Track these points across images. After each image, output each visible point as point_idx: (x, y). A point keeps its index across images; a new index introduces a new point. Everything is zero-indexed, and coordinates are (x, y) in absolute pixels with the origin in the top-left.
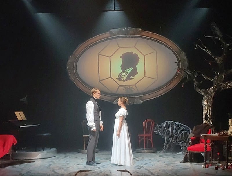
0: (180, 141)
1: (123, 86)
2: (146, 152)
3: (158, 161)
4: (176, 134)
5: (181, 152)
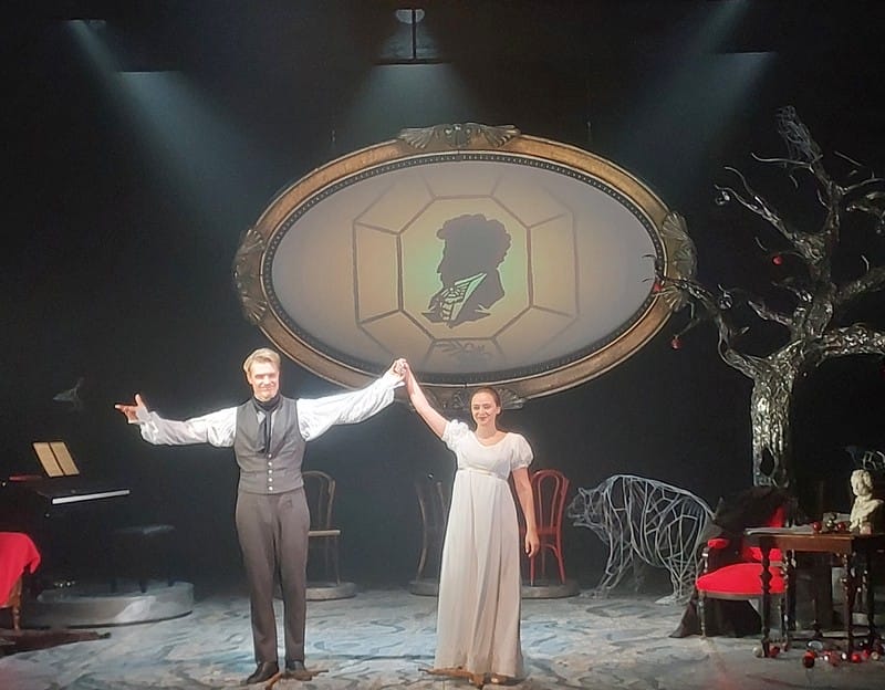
0: (665, 553)
2: (537, 595)
3: (586, 630)
4: (652, 527)
5: (673, 597)
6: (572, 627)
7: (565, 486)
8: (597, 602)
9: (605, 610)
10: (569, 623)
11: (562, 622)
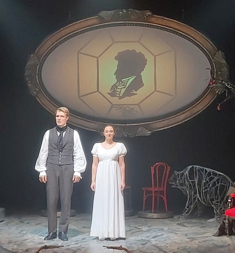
0: (212, 200)
1: (118, 106)
2: (154, 217)
3: (176, 232)
4: (206, 188)
5: (214, 219)
6: (170, 231)
7: (169, 170)
8: (181, 220)
9: (185, 224)
10: (169, 229)
11: (166, 228)
